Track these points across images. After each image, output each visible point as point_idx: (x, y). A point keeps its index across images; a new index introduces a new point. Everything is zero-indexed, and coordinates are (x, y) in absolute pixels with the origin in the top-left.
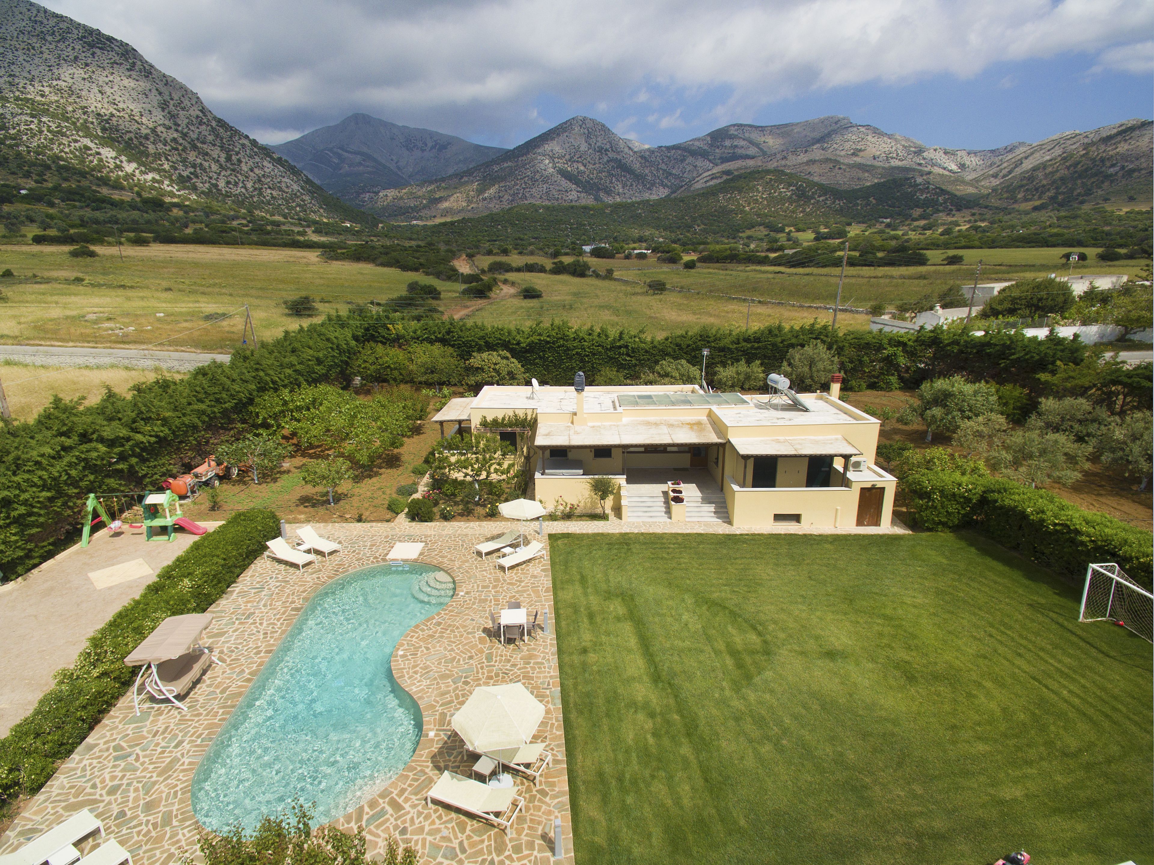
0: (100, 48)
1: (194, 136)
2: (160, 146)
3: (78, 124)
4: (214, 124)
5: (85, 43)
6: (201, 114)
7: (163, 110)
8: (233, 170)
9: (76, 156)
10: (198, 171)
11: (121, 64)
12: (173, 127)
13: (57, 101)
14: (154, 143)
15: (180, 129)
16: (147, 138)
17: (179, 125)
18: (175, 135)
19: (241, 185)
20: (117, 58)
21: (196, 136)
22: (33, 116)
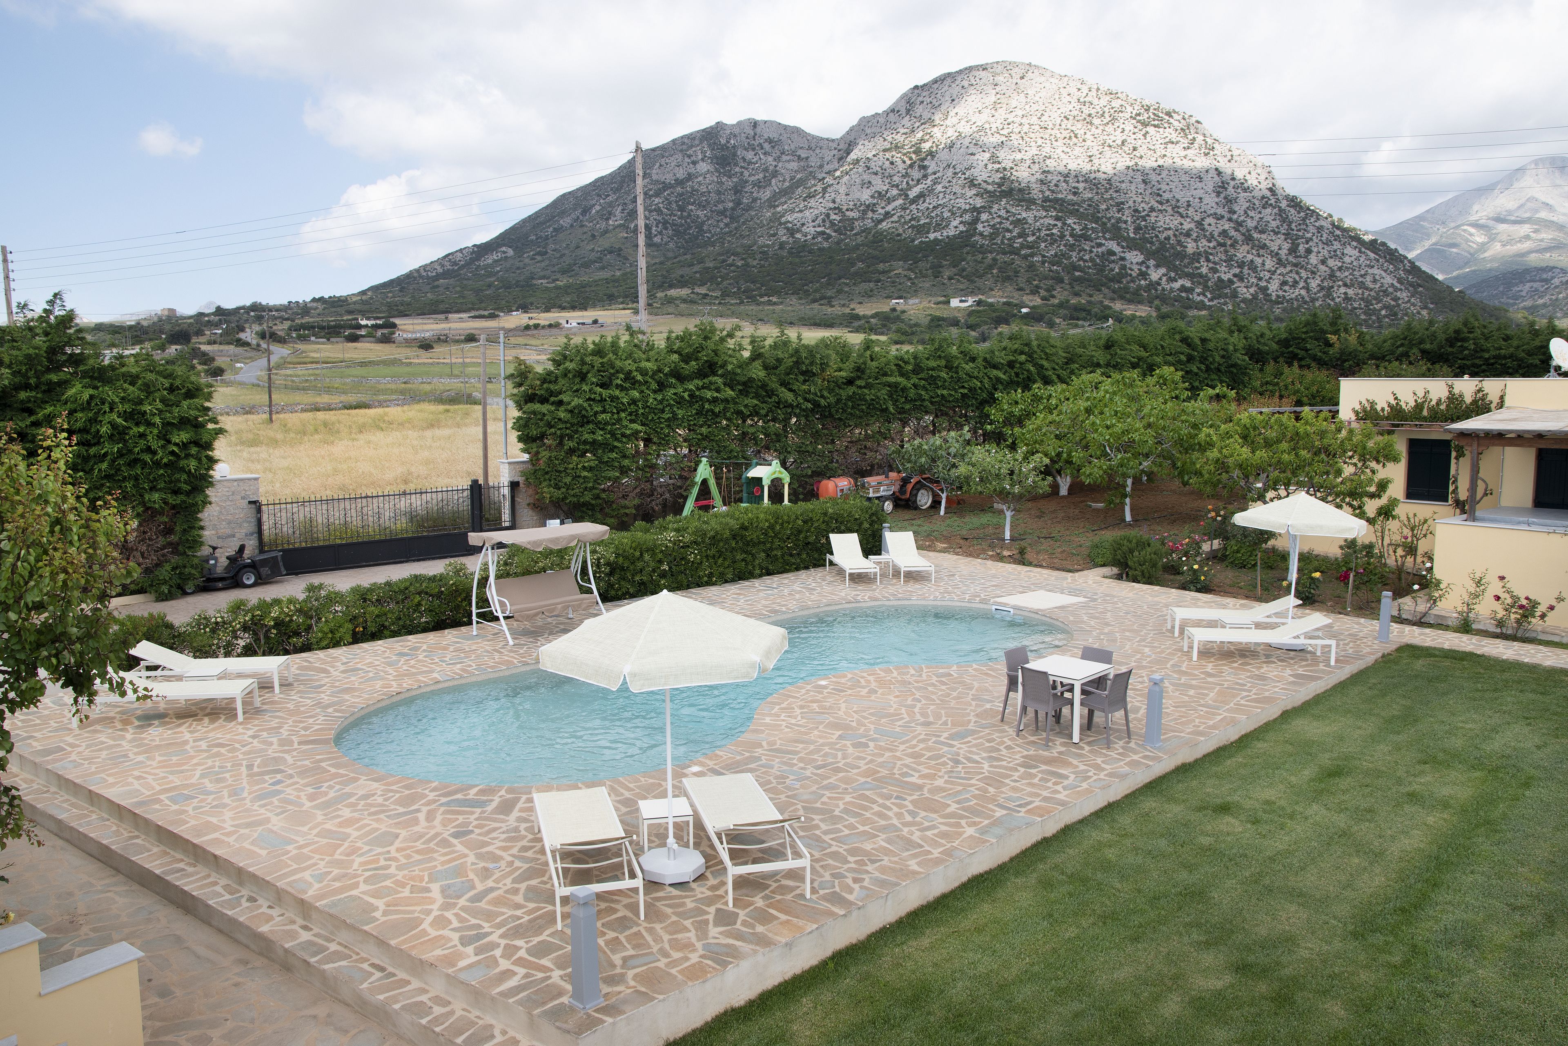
0: (1155, 126)
1: (1251, 224)
2: (1204, 242)
3: (1109, 225)
4: (1284, 204)
5: (1139, 121)
6: (1269, 195)
7: (1218, 194)
8: (1296, 265)
9: (1095, 265)
10: (1246, 271)
11: (1177, 142)
12: (1227, 215)
13: (1090, 199)
14: (1195, 241)
15: (1235, 217)
16: (1188, 234)
17: (1235, 212)
18: (1226, 227)
19: (1302, 284)
21: (1254, 224)
22: (1057, 219)
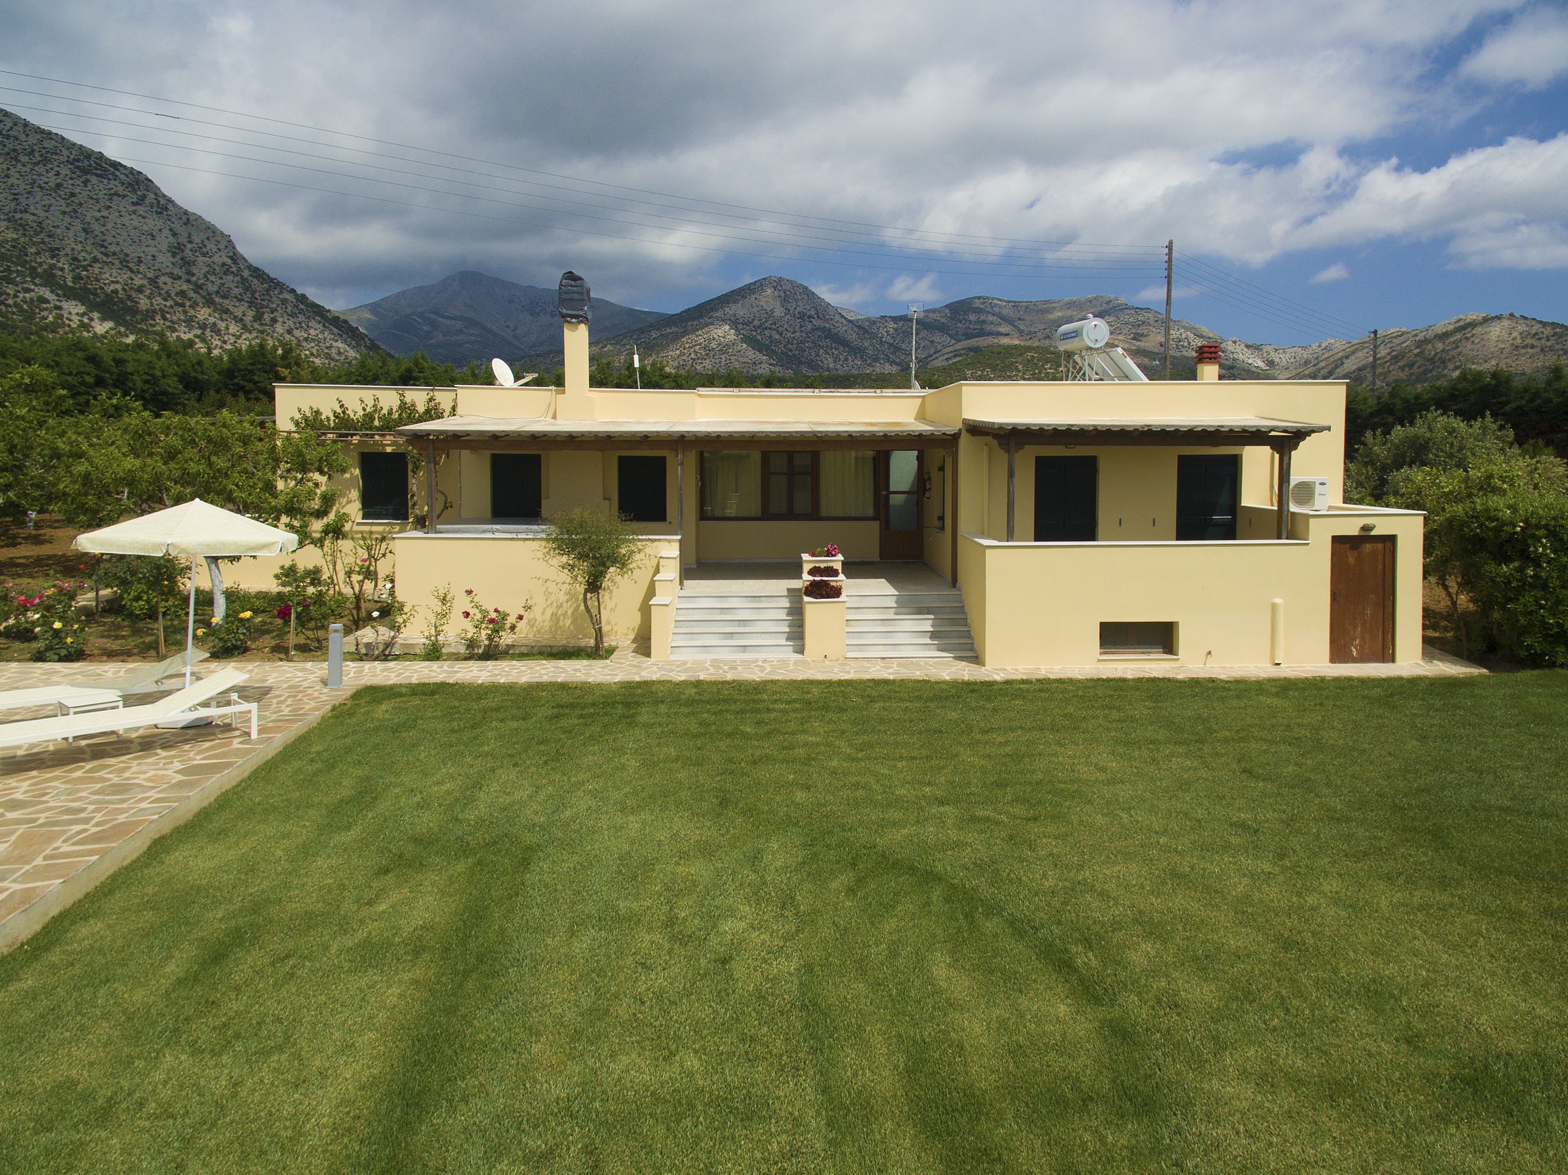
0: (97, 175)
1: (212, 288)
2: (158, 300)
3: (39, 270)
4: (246, 273)
5: (78, 167)
6: (229, 262)
7: (174, 255)
8: (262, 332)
9: (22, 310)
10: (208, 333)
11: (124, 196)
12: (184, 277)
13: (14, 240)
14: (149, 298)
15: (194, 279)
16: (140, 290)
17: (194, 275)
18: (185, 287)
20: (120, 189)
21: (215, 288)
